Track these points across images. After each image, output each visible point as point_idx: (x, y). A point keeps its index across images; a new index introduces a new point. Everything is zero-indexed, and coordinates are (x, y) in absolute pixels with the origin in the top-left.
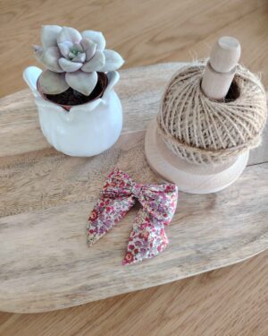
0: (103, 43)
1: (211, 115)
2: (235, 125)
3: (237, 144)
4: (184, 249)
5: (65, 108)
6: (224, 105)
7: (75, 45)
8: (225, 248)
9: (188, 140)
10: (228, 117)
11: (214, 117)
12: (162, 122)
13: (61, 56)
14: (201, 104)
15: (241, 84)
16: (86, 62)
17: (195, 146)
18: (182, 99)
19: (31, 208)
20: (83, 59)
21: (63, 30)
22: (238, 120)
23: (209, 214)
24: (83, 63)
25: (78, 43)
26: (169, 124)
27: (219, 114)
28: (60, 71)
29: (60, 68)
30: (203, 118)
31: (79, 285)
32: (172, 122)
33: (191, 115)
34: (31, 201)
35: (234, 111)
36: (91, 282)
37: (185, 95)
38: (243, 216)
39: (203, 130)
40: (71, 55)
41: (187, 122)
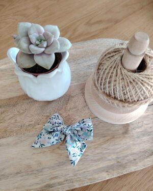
0: (58, 33)
1: (128, 81)
2: (144, 88)
3: (144, 98)
4: (109, 160)
5: (34, 75)
6: (136, 75)
7: (40, 36)
8: (135, 160)
9: (113, 96)
10: (139, 83)
11: (130, 82)
12: (96, 83)
13: (31, 43)
14: (122, 74)
15: (148, 60)
16: (47, 46)
17: (117, 99)
18: (110, 70)
19: (15, 134)
20: (45, 45)
21: (32, 26)
22: (145, 84)
23: (125, 137)
24: (46, 48)
25: (42, 35)
26: (101, 85)
27: (134, 80)
28: (30, 53)
29: (30, 51)
30: (123, 83)
31: (45, 184)
32: (103, 84)
33: (115, 81)
34: (15, 129)
35: (143, 79)
36: (52, 182)
37: (111, 67)
38: (145, 138)
39: (123, 90)
40: (38, 42)
41: (112, 85)
